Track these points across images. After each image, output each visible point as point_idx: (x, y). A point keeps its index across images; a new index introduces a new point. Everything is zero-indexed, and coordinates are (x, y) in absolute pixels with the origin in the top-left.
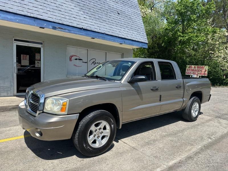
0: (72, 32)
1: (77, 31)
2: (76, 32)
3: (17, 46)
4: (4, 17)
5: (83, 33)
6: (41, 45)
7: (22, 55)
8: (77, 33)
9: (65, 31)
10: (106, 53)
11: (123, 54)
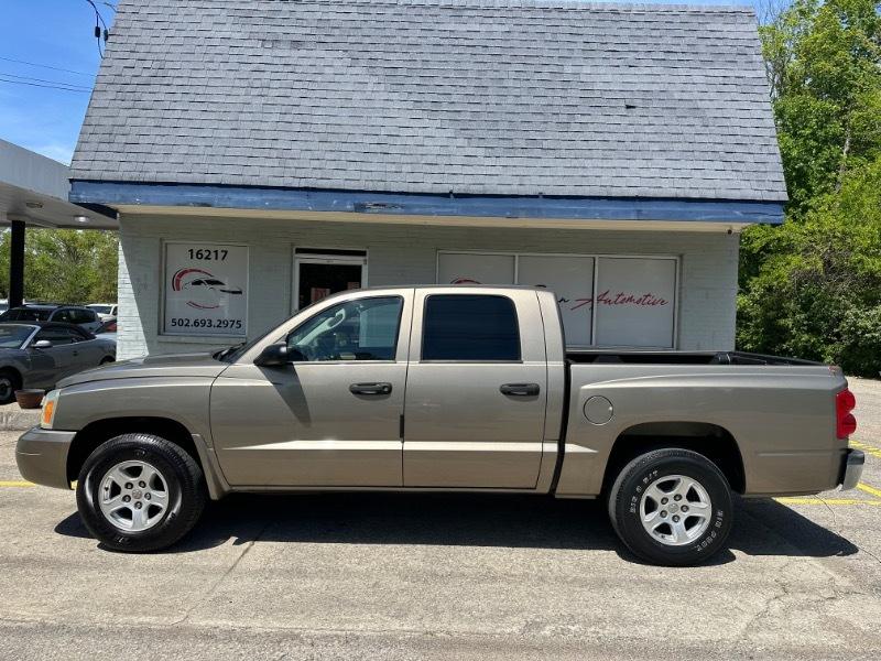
0: (417, 210)
1: (430, 207)
2: (427, 210)
3: (303, 266)
4: (238, 201)
5: (452, 207)
6: (362, 258)
7: (313, 290)
8: (433, 210)
9: (394, 210)
10: (594, 259)
11: (681, 256)
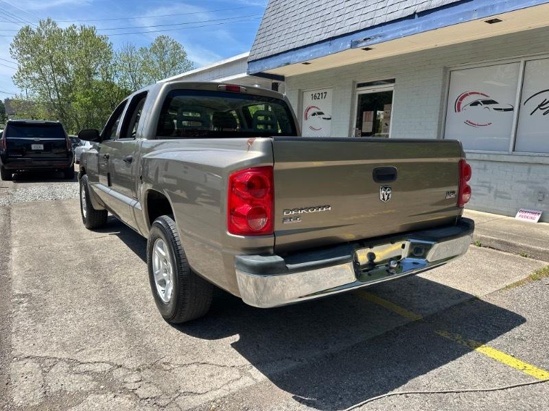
1: (399, 31)
6: (392, 85)
7: (364, 113)
